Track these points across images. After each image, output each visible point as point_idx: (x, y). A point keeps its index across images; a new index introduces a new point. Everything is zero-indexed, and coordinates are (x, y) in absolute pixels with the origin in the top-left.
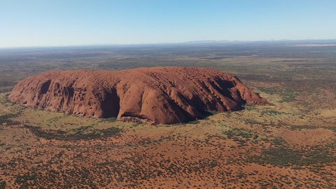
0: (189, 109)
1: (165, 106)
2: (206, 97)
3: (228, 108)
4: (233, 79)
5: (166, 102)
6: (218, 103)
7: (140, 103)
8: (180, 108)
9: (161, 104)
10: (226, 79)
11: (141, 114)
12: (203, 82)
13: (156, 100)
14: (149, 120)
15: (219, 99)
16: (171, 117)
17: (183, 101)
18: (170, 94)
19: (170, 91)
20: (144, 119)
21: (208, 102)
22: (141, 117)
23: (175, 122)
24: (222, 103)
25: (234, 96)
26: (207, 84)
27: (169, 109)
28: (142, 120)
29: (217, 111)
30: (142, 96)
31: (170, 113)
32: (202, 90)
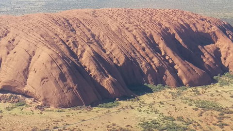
0: (106, 83)
1: (62, 77)
2: (148, 61)
3: (184, 81)
4: (214, 28)
5: (65, 69)
6: (167, 72)
7: (26, 72)
8: (92, 80)
9: (56, 73)
10: (200, 29)
11: (25, 89)
12: (151, 36)
13: (49, 66)
14: (36, 100)
15: (173, 64)
16: (69, 96)
17: (99, 69)
18: (81, 56)
19: (83, 52)
20: (29, 97)
21: (151, 71)
22: (26, 95)
23: (74, 104)
24: (174, 72)
25: (207, 59)
26: (157, 39)
27: (68, 81)
28: (27, 99)
29: (164, 85)
30: (30, 59)
31: (69, 88)
32: (144, 49)
